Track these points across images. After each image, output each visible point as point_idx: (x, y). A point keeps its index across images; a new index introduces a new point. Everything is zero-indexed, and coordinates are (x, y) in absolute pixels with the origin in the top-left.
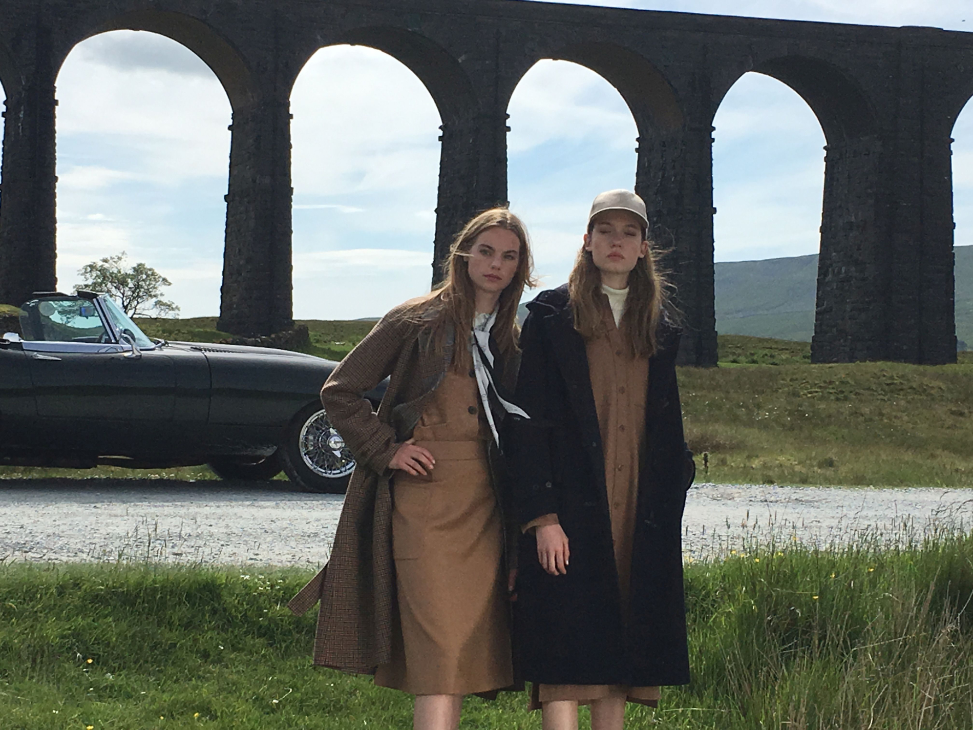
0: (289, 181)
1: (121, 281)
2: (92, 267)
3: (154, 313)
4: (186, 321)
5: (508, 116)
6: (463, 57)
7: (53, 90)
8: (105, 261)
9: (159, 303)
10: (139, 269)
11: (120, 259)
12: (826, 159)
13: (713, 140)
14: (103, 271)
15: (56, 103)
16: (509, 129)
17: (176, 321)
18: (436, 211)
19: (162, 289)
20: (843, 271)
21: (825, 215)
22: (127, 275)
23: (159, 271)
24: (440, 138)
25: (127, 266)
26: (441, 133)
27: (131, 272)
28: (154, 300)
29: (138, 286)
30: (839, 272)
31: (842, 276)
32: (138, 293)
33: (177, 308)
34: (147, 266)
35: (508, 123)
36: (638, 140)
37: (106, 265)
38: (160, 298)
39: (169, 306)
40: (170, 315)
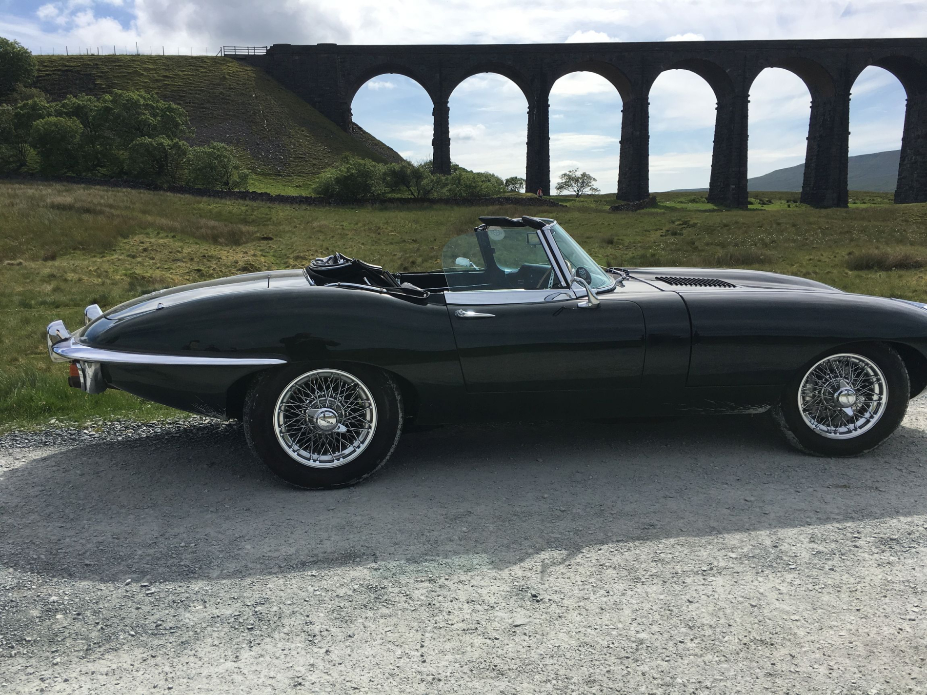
0: (648, 133)
1: (576, 180)
2: (565, 175)
3: (590, 193)
4: (603, 196)
5: (749, 96)
6: (729, 70)
7: (548, 100)
8: (570, 172)
9: (592, 189)
10: (584, 175)
11: (576, 171)
12: (907, 105)
13: (850, 100)
14: (569, 176)
15: (549, 106)
16: (749, 102)
17: (598, 195)
18: (714, 142)
19: (593, 183)
20: (913, 158)
21: (904, 132)
22: (579, 178)
23: (592, 175)
24: (716, 109)
25: (579, 174)
26: (716, 106)
27: (580, 176)
28: (590, 188)
29: (583, 182)
30: (911, 159)
31: (913, 161)
32: (583, 185)
33: (599, 190)
34: (587, 173)
35: (749, 99)
36: (811, 102)
37: (571, 174)
38: (592, 186)
39: (596, 190)
40: (597, 193)
